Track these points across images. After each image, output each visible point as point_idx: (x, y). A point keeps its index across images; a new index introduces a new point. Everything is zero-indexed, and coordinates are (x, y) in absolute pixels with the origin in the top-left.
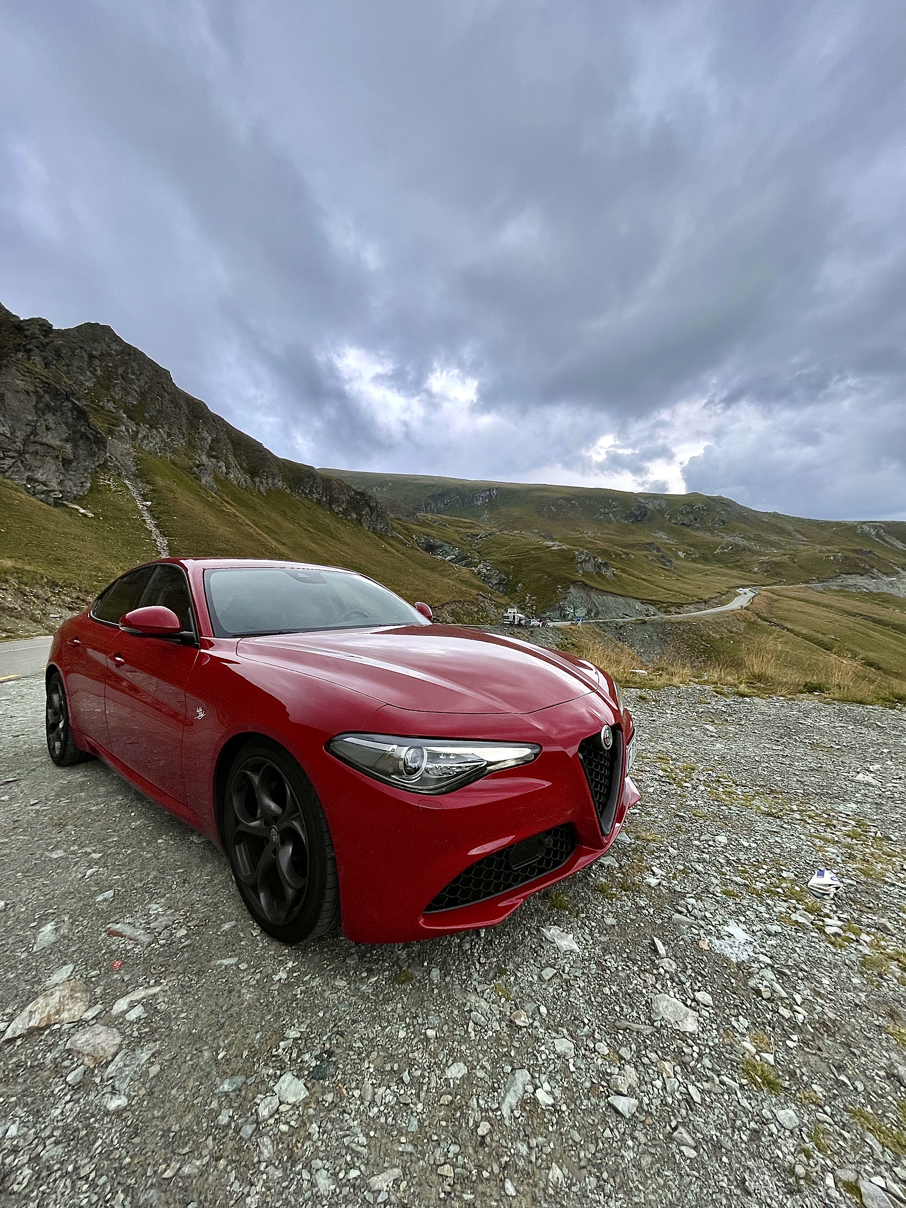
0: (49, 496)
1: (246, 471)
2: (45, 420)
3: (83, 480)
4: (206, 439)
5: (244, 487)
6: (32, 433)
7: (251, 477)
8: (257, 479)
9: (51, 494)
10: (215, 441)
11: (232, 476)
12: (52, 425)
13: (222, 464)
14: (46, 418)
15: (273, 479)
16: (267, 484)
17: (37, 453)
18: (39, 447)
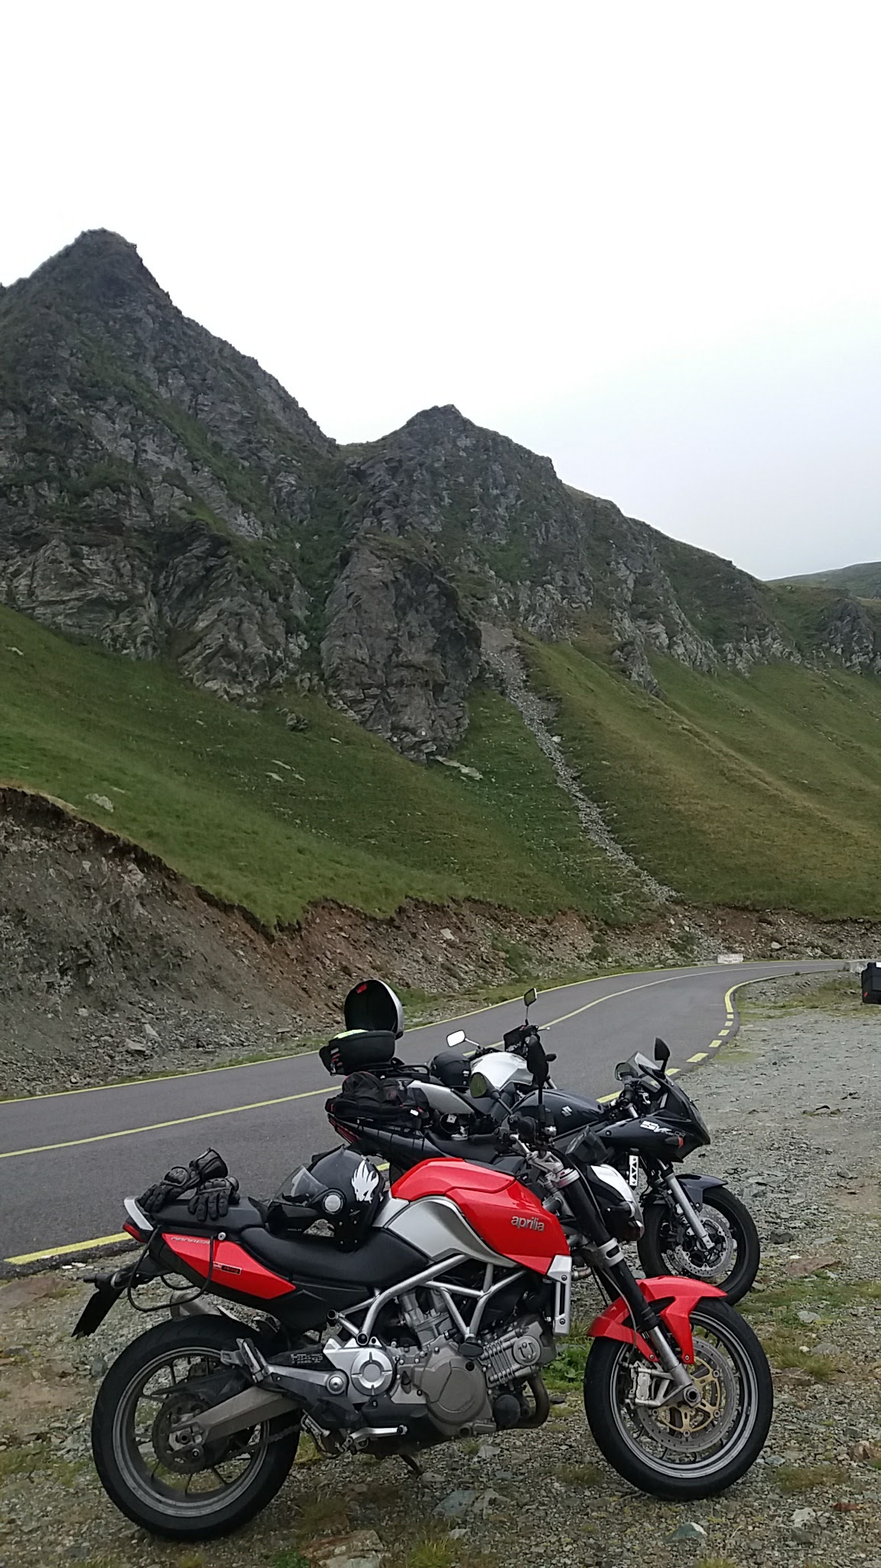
0: (421, 751)
1: (704, 632)
2: (407, 624)
3: (459, 714)
4: (625, 582)
5: (705, 669)
6: (394, 651)
7: (715, 644)
8: (728, 646)
9: (423, 747)
10: (642, 581)
11: (681, 650)
12: (416, 630)
13: (659, 629)
14: (408, 620)
15: (762, 637)
16: (751, 651)
17: (401, 683)
18: (404, 673)
